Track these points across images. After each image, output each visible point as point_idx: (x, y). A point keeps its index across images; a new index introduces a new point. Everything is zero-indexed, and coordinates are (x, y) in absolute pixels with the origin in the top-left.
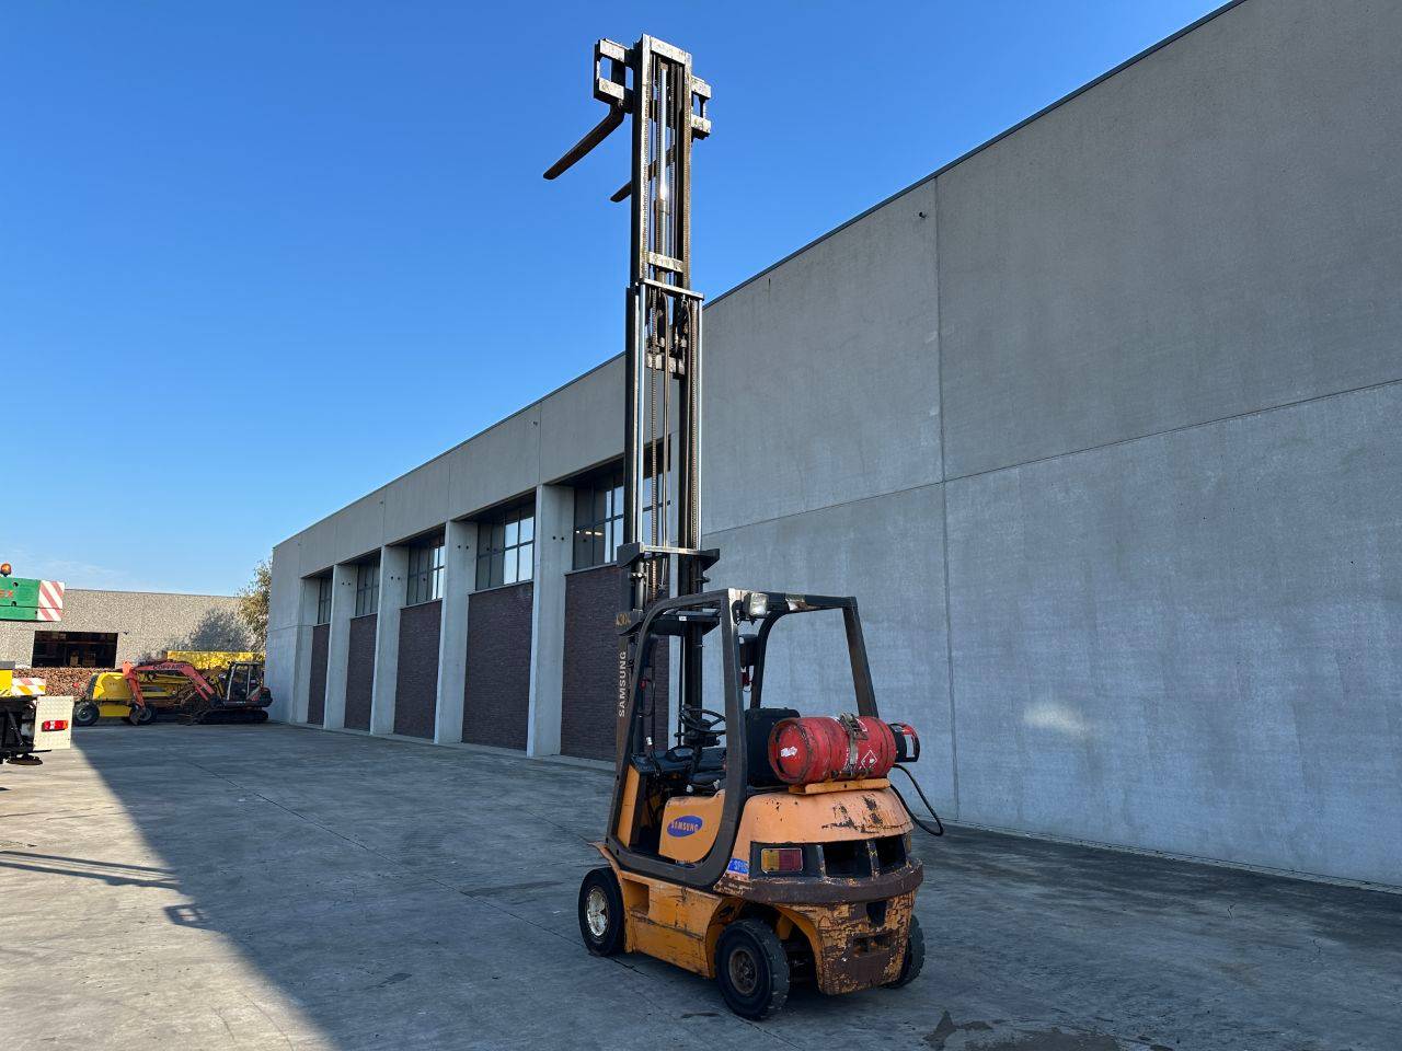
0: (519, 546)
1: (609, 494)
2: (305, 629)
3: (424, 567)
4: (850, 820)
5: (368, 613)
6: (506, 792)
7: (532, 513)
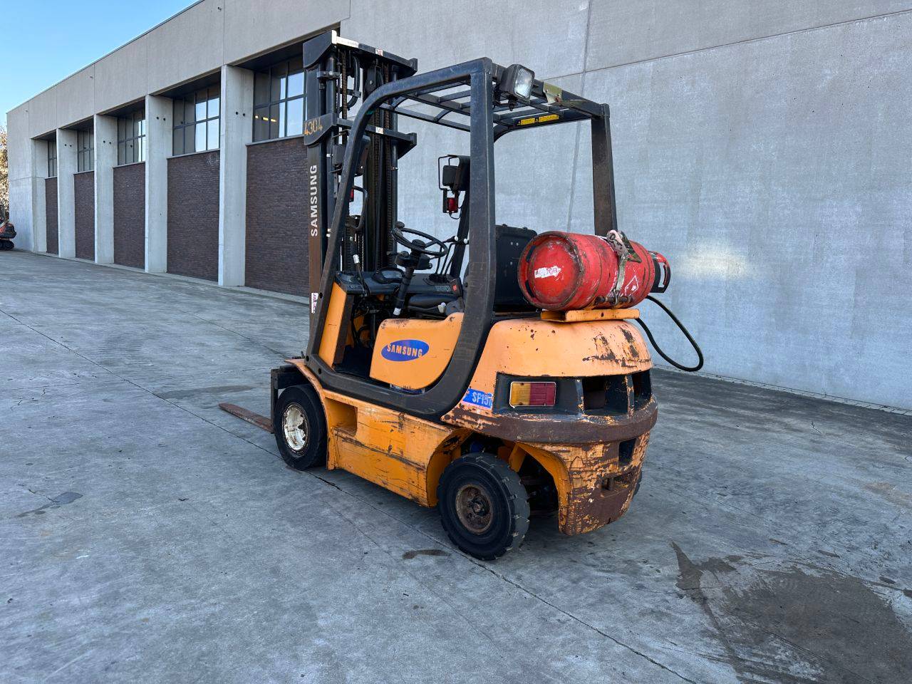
0: (207, 120)
1: (283, 81)
2: (38, 180)
3: (130, 136)
4: (612, 353)
5: (87, 170)
6: (201, 309)
7: (217, 94)
